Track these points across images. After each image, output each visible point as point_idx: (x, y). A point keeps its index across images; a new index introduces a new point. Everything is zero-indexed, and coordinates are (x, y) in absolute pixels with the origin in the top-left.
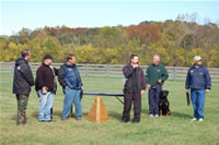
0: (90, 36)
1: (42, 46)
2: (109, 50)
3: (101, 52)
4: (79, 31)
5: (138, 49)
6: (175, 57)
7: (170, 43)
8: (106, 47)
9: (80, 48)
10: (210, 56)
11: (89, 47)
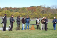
0: (18, 10)
1: (6, 12)
2: (23, 14)
3: (21, 14)
4: (14, 8)
5: (30, 13)
6: (40, 16)
7: (38, 12)
8: (22, 13)
9: (16, 13)
10: (49, 15)
11: (18, 13)
